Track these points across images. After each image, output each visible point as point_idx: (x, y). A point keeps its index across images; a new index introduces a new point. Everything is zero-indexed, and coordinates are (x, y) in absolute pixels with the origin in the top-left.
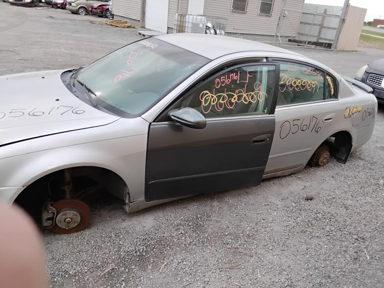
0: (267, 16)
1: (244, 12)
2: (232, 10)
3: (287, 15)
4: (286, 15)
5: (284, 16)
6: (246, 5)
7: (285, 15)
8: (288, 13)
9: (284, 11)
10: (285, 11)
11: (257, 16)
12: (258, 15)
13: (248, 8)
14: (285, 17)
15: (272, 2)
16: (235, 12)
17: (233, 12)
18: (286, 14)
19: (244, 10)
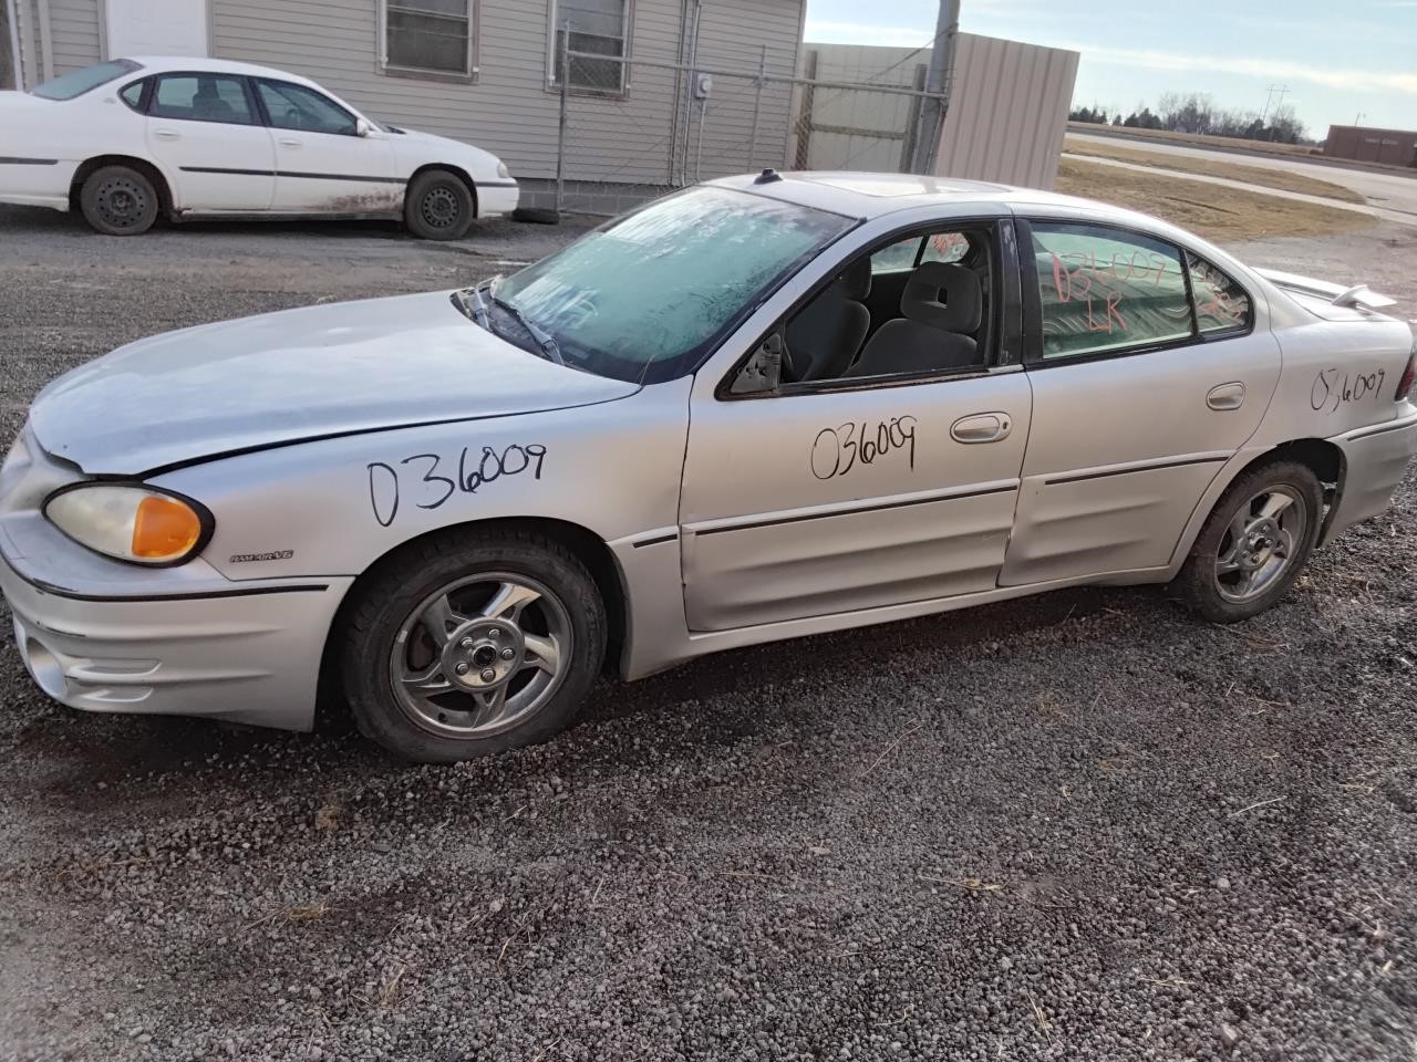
0: (600, 95)
1: (463, 75)
2: (384, 66)
3: (713, 91)
4: (704, 92)
5: (698, 98)
6: (470, 41)
7: (700, 94)
8: (713, 82)
9: (695, 77)
10: (701, 76)
11: (541, 94)
12: (547, 90)
13: (481, 60)
14: (705, 103)
15: (621, 34)
16: (402, 75)
17: (389, 73)
18: (705, 88)
19: (463, 69)
